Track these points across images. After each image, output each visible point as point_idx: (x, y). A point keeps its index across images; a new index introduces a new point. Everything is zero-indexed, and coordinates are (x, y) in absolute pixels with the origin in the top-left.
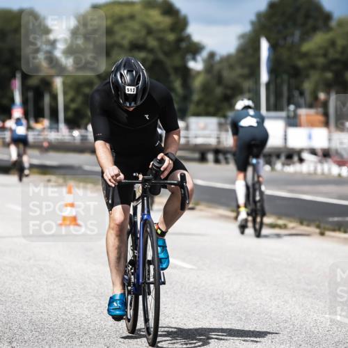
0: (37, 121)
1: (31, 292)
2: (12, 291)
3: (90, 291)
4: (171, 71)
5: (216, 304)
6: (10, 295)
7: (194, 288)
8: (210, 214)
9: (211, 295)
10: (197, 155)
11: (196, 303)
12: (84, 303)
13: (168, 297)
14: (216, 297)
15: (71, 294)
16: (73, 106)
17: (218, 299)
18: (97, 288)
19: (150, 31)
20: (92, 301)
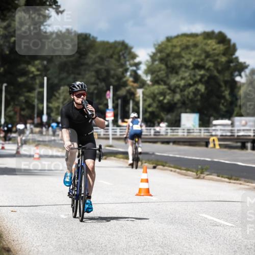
0: (123, 121)
1: (114, 243)
2: (101, 242)
3: (157, 242)
4: (222, 84)
5: (249, 252)
6: (99, 245)
7: (234, 240)
8: (247, 187)
9: (246, 246)
10: (239, 144)
11: (234, 252)
12: (152, 251)
13: (214, 247)
14: (250, 247)
15: (143, 245)
16: (150, 109)
17: (251, 248)
18: (162, 240)
19: (208, 55)
20: (158, 250)
